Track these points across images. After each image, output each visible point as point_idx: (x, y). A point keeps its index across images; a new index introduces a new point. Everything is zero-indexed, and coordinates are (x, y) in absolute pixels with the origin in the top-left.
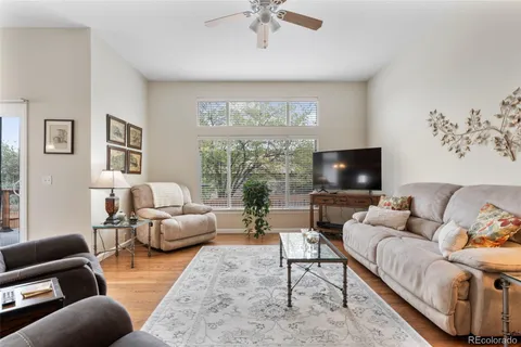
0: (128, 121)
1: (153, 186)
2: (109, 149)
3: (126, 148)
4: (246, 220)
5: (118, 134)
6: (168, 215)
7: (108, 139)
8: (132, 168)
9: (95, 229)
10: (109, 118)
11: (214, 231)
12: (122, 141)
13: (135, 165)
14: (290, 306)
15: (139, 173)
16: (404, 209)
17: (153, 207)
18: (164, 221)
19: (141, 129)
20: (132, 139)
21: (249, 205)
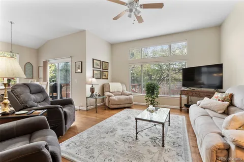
0: (102, 60)
1: (110, 84)
2: (93, 70)
3: (101, 70)
4: (147, 100)
5: (97, 65)
6: (113, 95)
7: (93, 67)
8: (104, 77)
9: (87, 98)
10: (93, 60)
11: (132, 103)
12: (99, 67)
13: (106, 76)
14: (137, 139)
15: (107, 79)
16: (226, 101)
17: (110, 92)
18: (111, 97)
19: (108, 63)
20: (104, 66)
21: (148, 93)
